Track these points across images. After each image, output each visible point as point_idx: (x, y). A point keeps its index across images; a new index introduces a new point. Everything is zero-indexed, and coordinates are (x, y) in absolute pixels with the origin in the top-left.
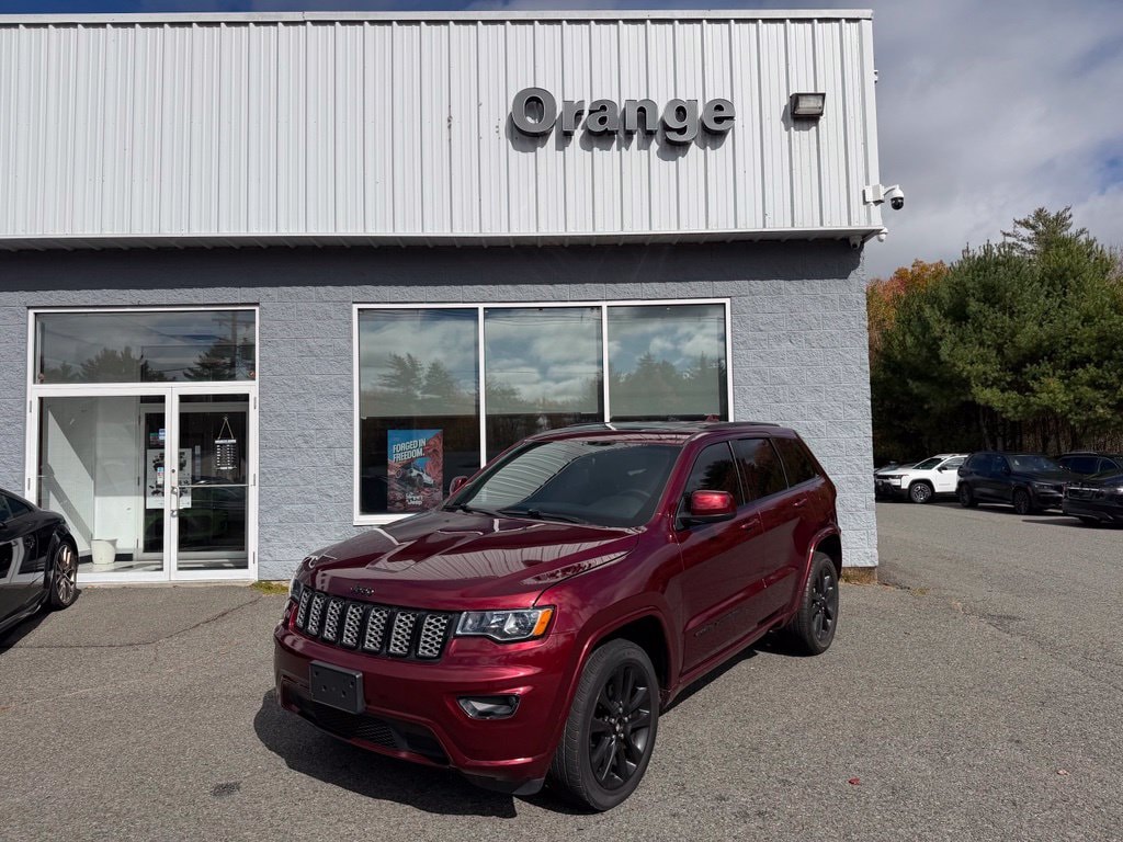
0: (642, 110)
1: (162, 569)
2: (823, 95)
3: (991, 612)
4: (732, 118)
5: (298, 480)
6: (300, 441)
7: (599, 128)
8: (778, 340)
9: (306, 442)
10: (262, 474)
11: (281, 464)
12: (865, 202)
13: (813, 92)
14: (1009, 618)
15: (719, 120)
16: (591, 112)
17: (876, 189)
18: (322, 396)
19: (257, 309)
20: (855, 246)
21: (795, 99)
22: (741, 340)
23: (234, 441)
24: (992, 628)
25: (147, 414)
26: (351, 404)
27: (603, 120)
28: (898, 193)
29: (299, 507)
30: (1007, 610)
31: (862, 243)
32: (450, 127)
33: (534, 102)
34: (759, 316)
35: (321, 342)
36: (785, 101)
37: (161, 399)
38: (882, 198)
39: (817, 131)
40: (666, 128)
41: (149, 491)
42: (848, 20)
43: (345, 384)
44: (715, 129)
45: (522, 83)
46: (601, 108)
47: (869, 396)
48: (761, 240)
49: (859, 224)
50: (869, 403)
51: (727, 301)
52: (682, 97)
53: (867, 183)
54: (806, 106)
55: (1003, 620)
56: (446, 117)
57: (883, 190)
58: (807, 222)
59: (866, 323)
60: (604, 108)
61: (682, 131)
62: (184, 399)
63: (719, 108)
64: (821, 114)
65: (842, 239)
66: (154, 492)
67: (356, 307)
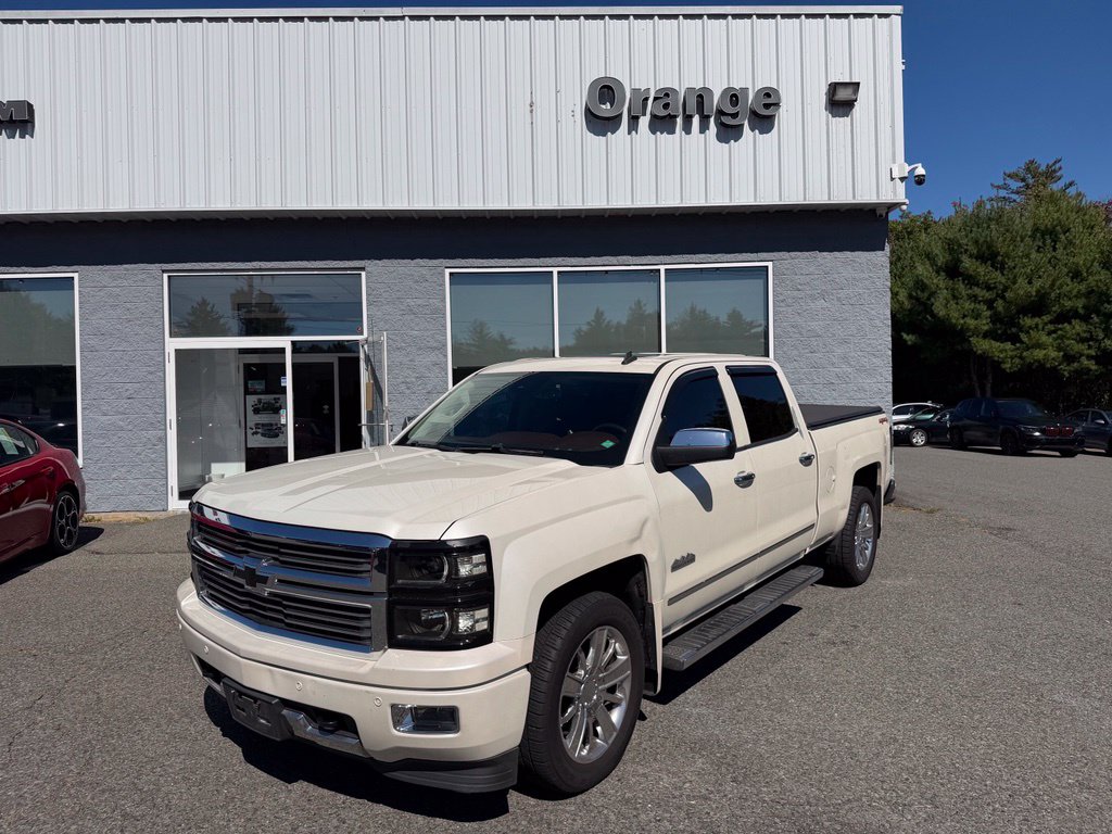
0: (700, 96)
2: (858, 84)
3: (992, 525)
4: (777, 105)
6: (403, 387)
7: (662, 113)
8: (813, 298)
9: (408, 388)
12: (892, 179)
13: (848, 81)
14: (1009, 529)
15: (767, 106)
16: (655, 99)
17: (901, 168)
18: (420, 349)
19: (363, 274)
20: (881, 216)
21: (834, 88)
22: (782, 298)
24: (993, 537)
25: (244, 365)
26: (446, 356)
27: (666, 106)
28: (920, 171)
30: (1005, 523)
31: (887, 213)
32: (531, 111)
33: (607, 90)
34: (797, 277)
35: (419, 302)
36: (824, 89)
37: (282, 351)
38: (906, 175)
39: (852, 120)
40: (720, 113)
41: (249, 432)
42: (881, 16)
43: (439, 337)
44: (764, 114)
45: (596, 72)
46: (665, 95)
47: (890, 346)
48: (800, 211)
49: (886, 197)
50: (890, 353)
51: (770, 264)
52: (737, 85)
53: (894, 162)
54: (842, 95)
55: (1004, 531)
56: (529, 102)
57: (907, 168)
58: (842, 196)
59: (889, 284)
60: (667, 95)
61: (735, 116)
63: (768, 95)
64: (856, 100)
65: (870, 210)
66: (253, 434)
67: (448, 271)
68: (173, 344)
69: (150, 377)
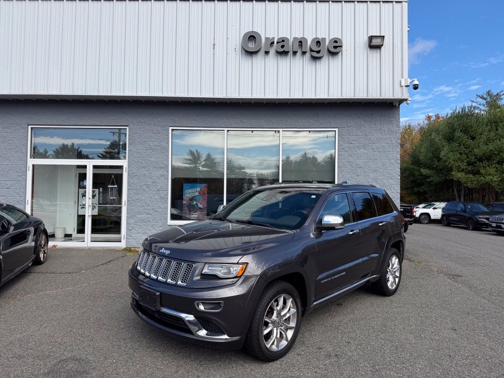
0: (300, 42)
1: (84, 241)
2: (384, 37)
3: (450, 273)
4: (341, 46)
5: (144, 204)
6: (145, 187)
7: (282, 50)
8: (359, 148)
9: (148, 188)
10: (128, 201)
11: (137, 197)
12: (401, 86)
13: (378, 35)
14: (458, 276)
15: (335, 47)
16: (277, 43)
17: (406, 81)
18: (155, 167)
19: (127, 128)
20: (396, 106)
21: (371, 38)
22: (342, 147)
23: (116, 186)
24: (449, 280)
25: (79, 174)
26: (168, 172)
27: (283, 46)
28: (416, 82)
29: (144, 216)
30: (457, 272)
31: (399, 105)
32: (214, 48)
34: (351, 137)
35: (155, 143)
36: (366, 39)
37: (85, 167)
38: (409, 84)
39: (380, 53)
40: (312, 50)
41: (80, 207)
42: (397, 2)
43: (165, 162)
44: (334, 51)
45: (247, 29)
47: (399, 174)
48: (353, 102)
49: (398, 96)
50: (399, 177)
51: (337, 130)
52: (320, 36)
53: (402, 78)
54: (375, 42)
55: (455, 277)
56: (212, 44)
57: (409, 81)
58: (374, 95)
59: (400, 141)
60: (283, 41)
61: (318, 52)
62: (95, 167)
63: (336, 42)
64: (382, 45)
65: (390, 103)
66: (82, 208)
67: (171, 128)
68: (31, 162)
69: (19, 178)
